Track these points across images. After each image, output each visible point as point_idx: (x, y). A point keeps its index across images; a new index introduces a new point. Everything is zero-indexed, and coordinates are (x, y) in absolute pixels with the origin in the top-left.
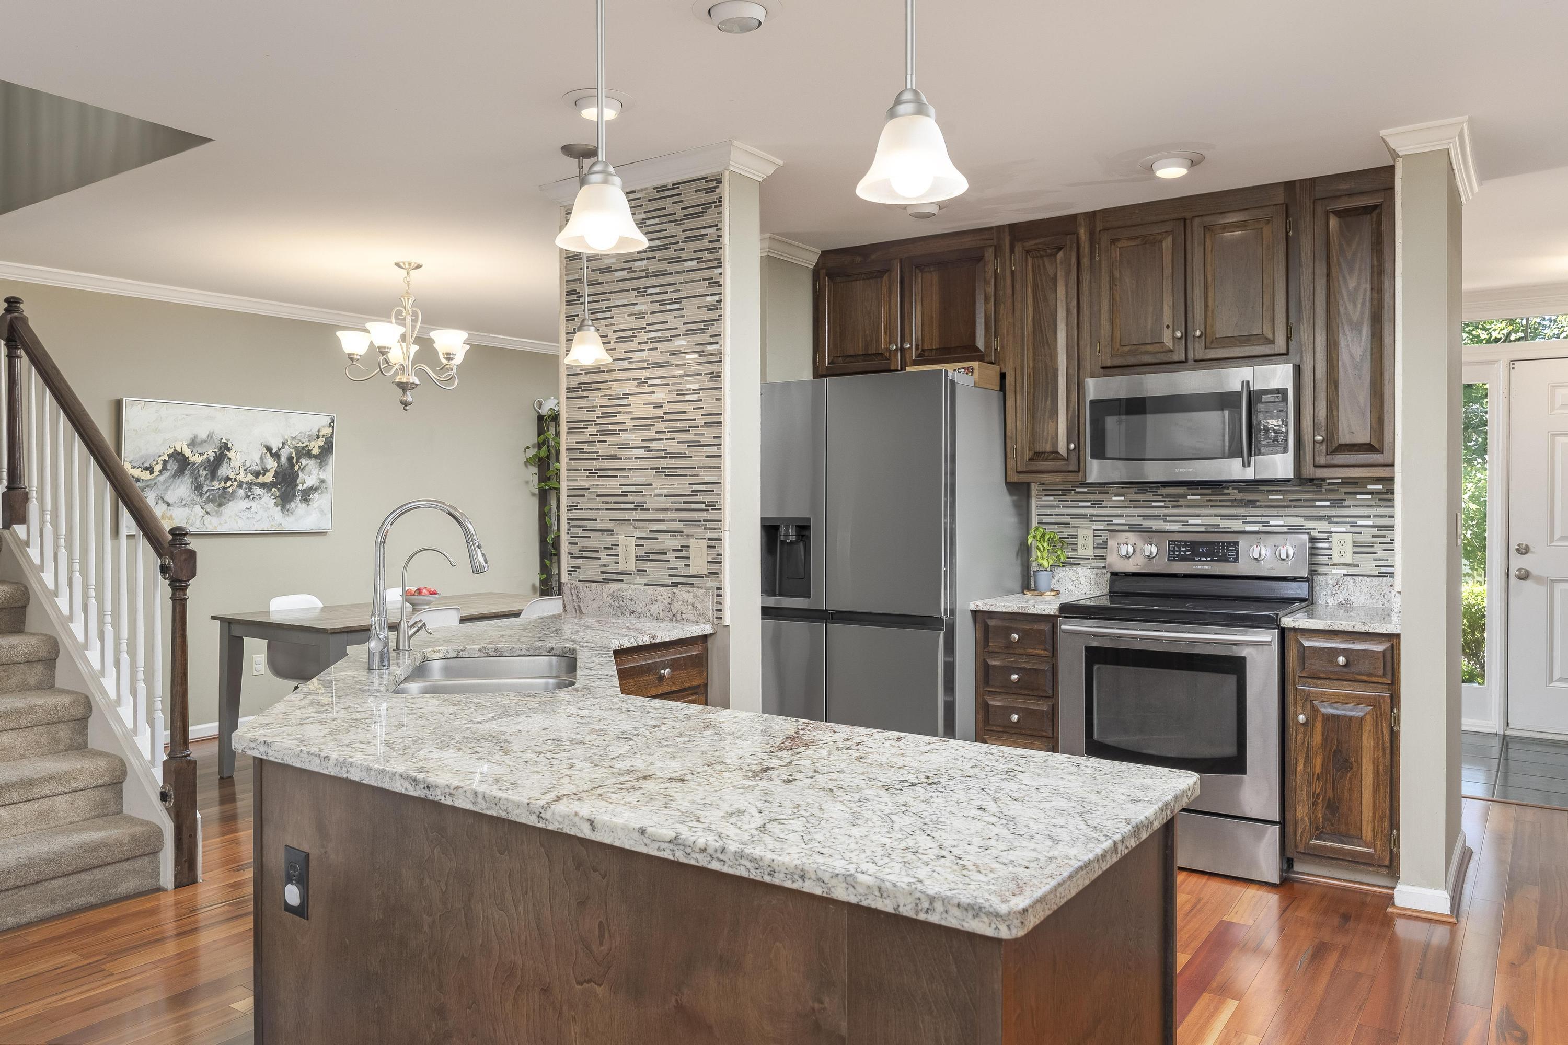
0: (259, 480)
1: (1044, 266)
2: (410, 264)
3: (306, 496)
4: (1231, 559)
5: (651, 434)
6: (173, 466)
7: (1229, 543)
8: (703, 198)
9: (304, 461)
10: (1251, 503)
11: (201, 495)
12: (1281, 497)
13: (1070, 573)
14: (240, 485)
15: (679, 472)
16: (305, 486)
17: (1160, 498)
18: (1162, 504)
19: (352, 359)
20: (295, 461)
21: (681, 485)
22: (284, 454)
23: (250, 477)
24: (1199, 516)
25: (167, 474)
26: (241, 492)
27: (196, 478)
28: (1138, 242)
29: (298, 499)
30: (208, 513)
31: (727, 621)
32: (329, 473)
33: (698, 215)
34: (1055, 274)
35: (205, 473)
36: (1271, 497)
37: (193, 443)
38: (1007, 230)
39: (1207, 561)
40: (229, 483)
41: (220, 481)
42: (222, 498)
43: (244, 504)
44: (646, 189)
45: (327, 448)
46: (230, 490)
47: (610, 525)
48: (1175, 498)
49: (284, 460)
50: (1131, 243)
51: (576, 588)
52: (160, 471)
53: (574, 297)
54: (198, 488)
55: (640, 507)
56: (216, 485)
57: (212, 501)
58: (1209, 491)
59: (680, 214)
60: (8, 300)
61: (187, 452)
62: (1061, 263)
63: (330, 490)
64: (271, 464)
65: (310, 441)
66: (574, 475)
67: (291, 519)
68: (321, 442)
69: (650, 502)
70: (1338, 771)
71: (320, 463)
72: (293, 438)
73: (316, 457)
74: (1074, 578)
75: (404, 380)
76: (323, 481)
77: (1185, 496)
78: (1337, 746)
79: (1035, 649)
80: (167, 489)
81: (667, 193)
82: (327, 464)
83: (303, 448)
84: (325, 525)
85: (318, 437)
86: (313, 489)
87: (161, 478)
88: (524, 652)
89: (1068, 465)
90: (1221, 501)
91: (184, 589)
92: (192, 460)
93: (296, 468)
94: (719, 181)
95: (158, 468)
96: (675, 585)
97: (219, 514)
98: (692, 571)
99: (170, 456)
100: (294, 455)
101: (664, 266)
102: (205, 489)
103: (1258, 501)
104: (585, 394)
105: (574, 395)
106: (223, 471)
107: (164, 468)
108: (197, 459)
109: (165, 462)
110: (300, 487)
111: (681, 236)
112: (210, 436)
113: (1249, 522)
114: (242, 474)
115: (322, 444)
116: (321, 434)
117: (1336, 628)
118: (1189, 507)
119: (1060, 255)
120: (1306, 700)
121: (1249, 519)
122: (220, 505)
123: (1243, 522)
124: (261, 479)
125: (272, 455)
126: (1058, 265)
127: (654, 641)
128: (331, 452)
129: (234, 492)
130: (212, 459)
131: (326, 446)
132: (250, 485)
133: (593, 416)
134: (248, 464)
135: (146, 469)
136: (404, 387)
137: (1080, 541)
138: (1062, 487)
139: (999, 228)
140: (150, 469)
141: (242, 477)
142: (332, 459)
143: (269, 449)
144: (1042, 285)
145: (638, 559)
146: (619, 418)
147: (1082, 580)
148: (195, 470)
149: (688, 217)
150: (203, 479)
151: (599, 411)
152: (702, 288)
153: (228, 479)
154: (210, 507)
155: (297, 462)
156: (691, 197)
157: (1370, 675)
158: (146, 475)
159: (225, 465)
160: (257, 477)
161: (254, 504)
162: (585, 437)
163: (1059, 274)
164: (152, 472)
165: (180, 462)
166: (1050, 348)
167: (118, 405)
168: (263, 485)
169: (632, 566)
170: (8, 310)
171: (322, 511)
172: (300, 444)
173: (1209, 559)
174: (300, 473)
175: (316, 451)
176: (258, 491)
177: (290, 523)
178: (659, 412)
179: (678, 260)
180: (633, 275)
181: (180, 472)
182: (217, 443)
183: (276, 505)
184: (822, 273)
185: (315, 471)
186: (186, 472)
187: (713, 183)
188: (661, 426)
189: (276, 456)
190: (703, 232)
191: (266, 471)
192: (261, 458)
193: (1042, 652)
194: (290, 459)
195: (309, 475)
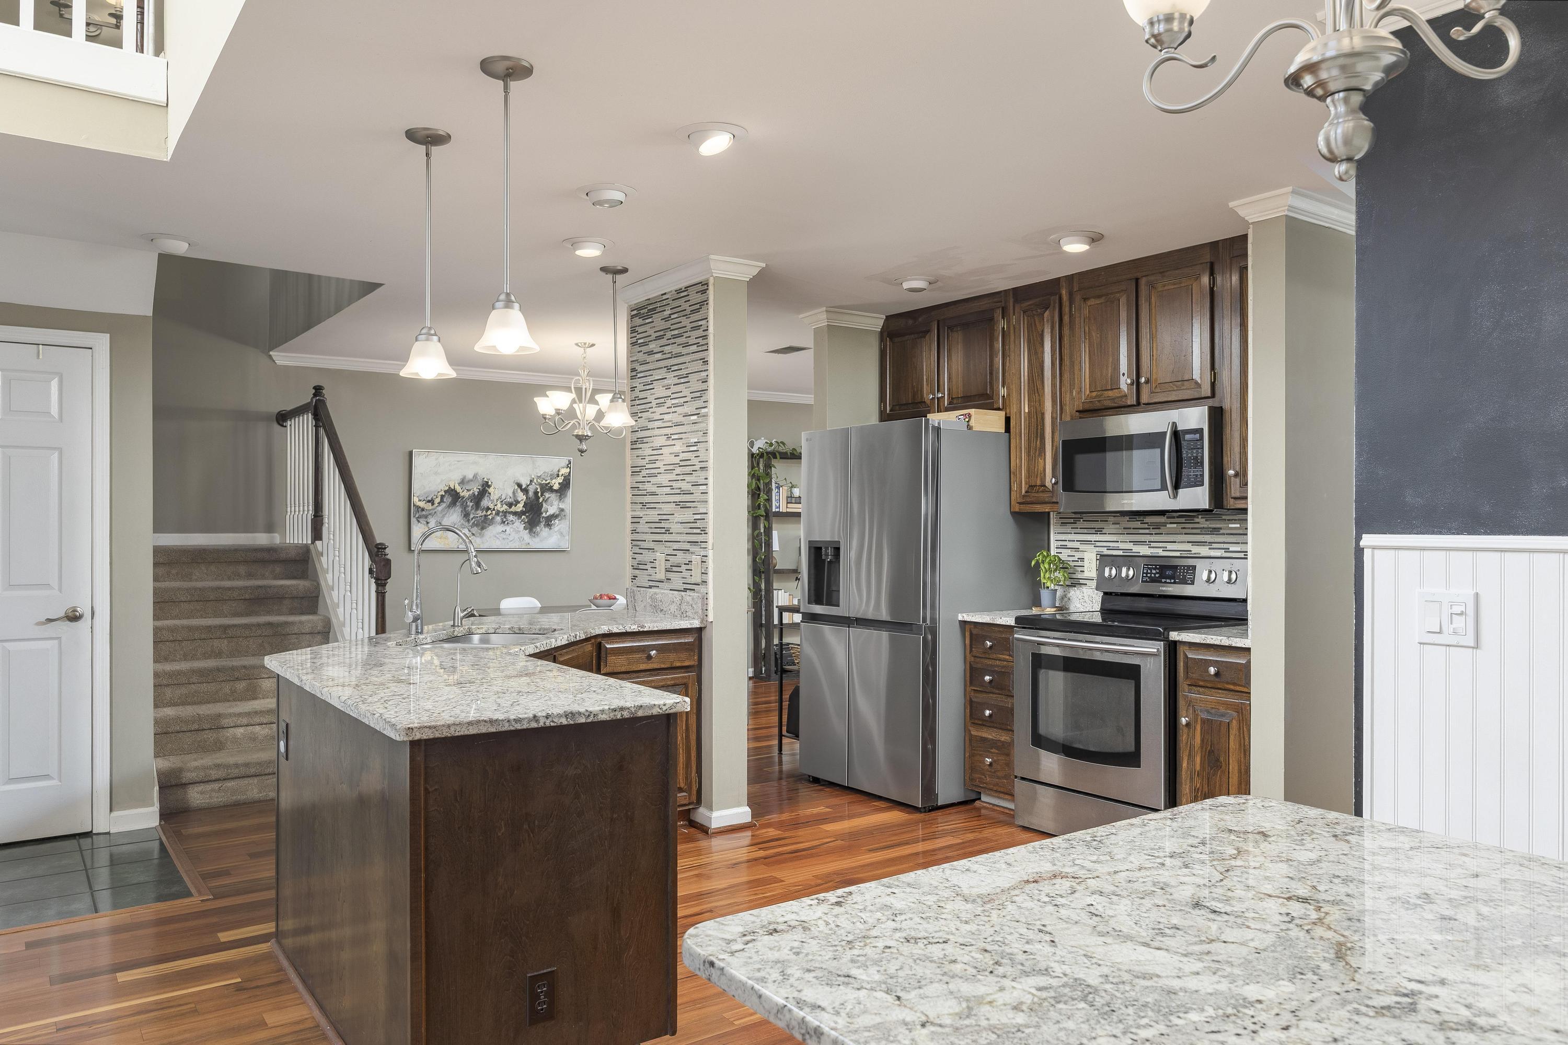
0: (511, 510)
1: (1035, 324)
2: (585, 344)
3: (549, 522)
4: (1189, 582)
5: (674, 477)
6: (448, 499)
7: (1189, 567)
8: (700, 298)
9: (547, 495)
10: (1215, 531)
11: (468, 521)
12: (1238, 526)
13: (1078, 592)
14: (498, 513)
15: (688, 505)
16: (548, 514)
17: (1146, 526)
18: (1147, 531)
19: (545, 418)
20: (539, 494)
21: (688, 515)
22: (531, 489)
23: (505, 507)
24: (1175, 542)
25: (444, 505)
26: (498, 519)
27: (465, 508)
28: (1102, 300)
29: (542, 525)
30: (473, 534)
31: (710, 619)
32: (567, 504)
33: (697, 310)
34: (1043, 331)
35: (471, 504)
36: (1230, 526)
37: (462, 482)
38: (1011, 293)
39: (1171, 583)
40: (489, 512)
41: (482, 510)
42: (484, 524)
43: (500, 528)
44: (671, 291)
45: (565, 485)
46: (490, 517)
47: (652, 545)
48: (1157, 526)
49: (531, 494)
50: (1098, 301)
51: (633, 592)
52: (439, 503)
53: (634, 373)
54: (466, 515)
55: (668, 531)
56: (480, 513)
57: (477, 525)
58: (1183, 520)
59: (689, 310)
60: (315, 388)
61: (458, 489)
62: (1048, 321)
63: (567, 517)
64: (521, 497)
65: (552, 479)
66: (635, 506)
67: (537, 540)
68: (560, 480)
69: (675, 528)
70: (1211, 769)
71: (560, 496)
72: (539, 477)
73: (556, 491)
74: (1080, 597)
75: (580, 433)
76: (562, 510)
77: (1164, 524)
78: (1211, 747)
79: (1003, 654)
80: (444, 516)
81: (682, 294)
82: (566, 496)
83: (547, 485)
84: (565, 544)
85: (558, 476)
86: (554, 516)
87: (440, 508)
88: (537, 632)
89: (1052, 497)
90: (1192, 528)
91: (385, 585)
92: (462, 494)
93: (541, 500)
94: (707, 284)
95: (437, 500)
96: (685, 590)
97: (481, 536)
98: (693, 580)
99: (445, 492)
100: (539, 490)
101: (680, 349)
102: (472, 516)
103: (1221, 528)
104: (640, 446)
105: (634, 446)
106: (485, 503)
107: (442, 501)
108: (466, 494)
109: (442, 497)
110: (544, 515)
111: (689, 326)
112: (475, 476)
113: (1214, 549)
114: (499, 505)
115: (561, 481)
116: (560, 474)
117: (1208, 642)
118: (1168, 534)
119: (1047, 314)
120: (1189, 705)
121: (1215, 546)
122: (483, 528)
123: (1210, 549)
124: (513, 509)
125: (522, 490)
126: (1045, 323)
127: (642, 630)
128: (569, 488)
129: (493, 518)
130: (476, 493)
131: (565, 482)
132: (505, 513)
133: (643, 463)
134: (503, 497)
135: (429, 501)
136: (581, 438)
137: (1086, 563)
138: (1074, 516)
139: (1006, 292)
140: (432, 502)
141: (499, 507)
142: (570, 493)
143: (520, 486)
144: (1034, 340)
145: (667, 571)
146: (658, 464)
147: (1086, 598)
148: (464, 502)
149: (693, 312)
150: (470, 508)
151: (647, 460)
152: (698, 366)
153: (488, 509)
154: (475, 530)
155: (542, 495)
156: (695, 298)
157: (1235, 684)
158: (429, 506)
159: (486, 498)
160: (510, 507)
161: (508, 528)
162: (640, 479)
163: (1046, 330)
164: (433, 504)
165: (453, 496)
166: (1039, 395)
167: (411, 453)
168: (515, 514)
169: (661, 575)
170: (315, 395)
171: (561, 534)
172: (544, 482)
173: (1172, 581)
174: (544, 505)
175: (556, 487)
176: (511, 517)
177: (536, 543)
178: (677, 460)
179: (686, 345)
180: (665, 356)
181: (453, 504)
182: (481, 482)
183: (525, 528)
184: (885, 334)
185: (556, 503)
186: (458, 504)
187: (703, 287)
188: (678, 470)
189: (525, 491)
190: (700, 323)
191: (518, 502)
192: (514, 493)
193: (1008, 657)
194: (536, 493)
195: (551, 508)
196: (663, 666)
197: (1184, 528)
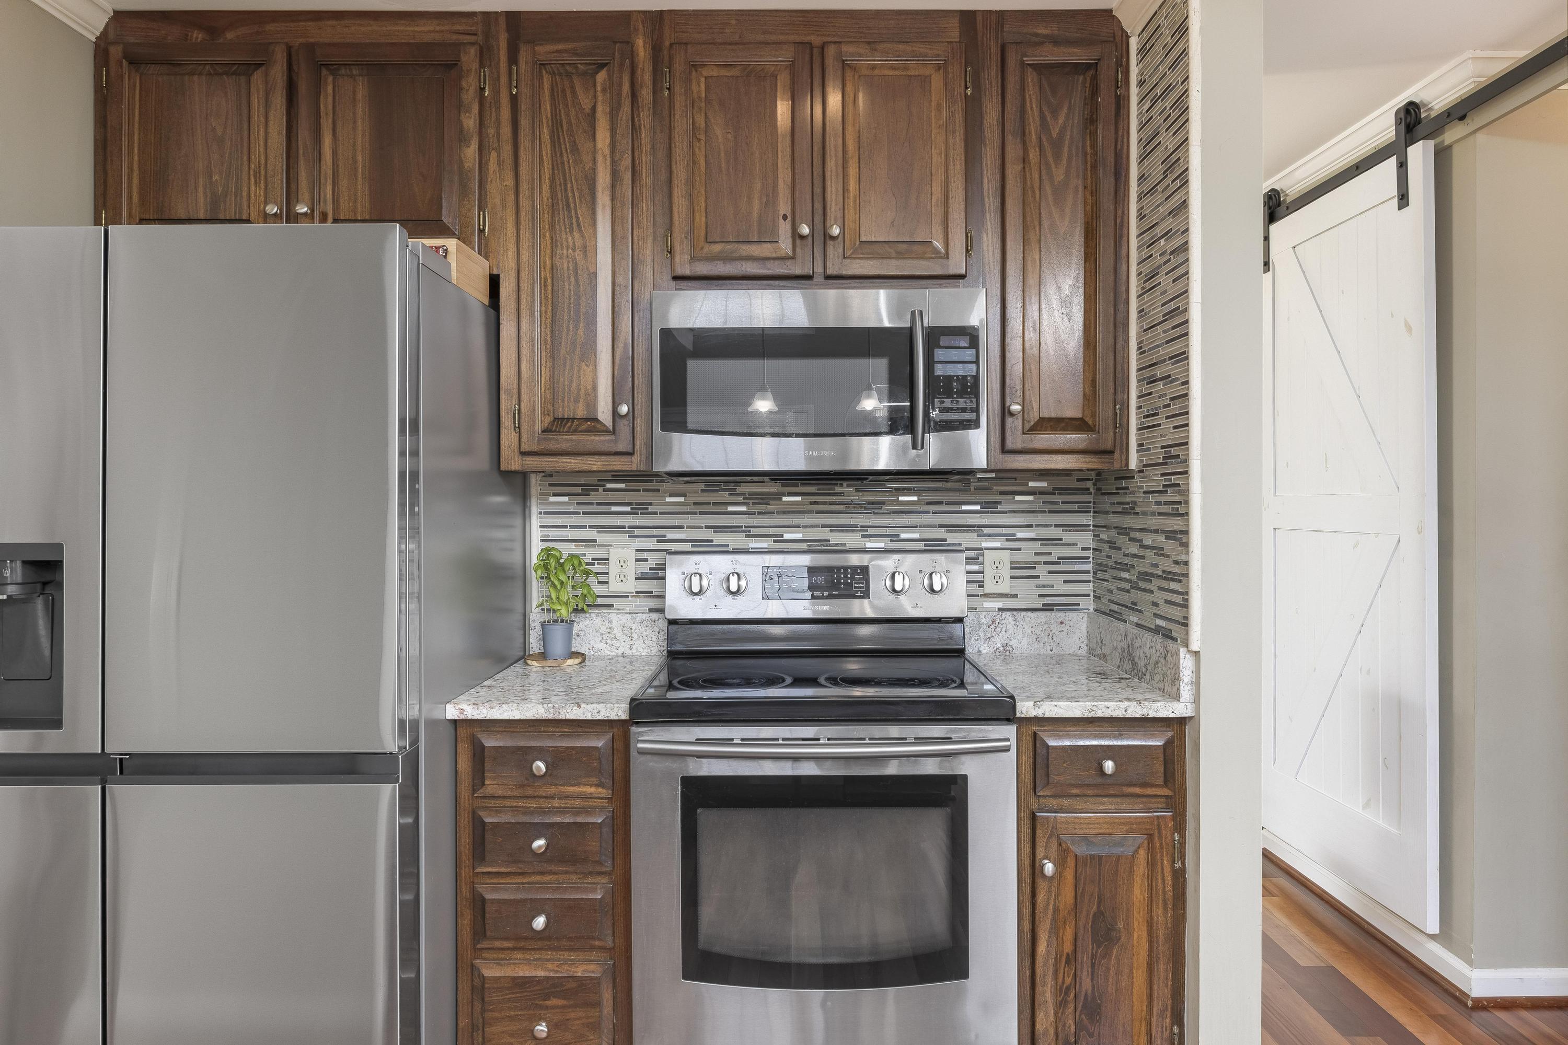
1: (574, 92)
4: (859, 594)
7: (855, 569)
10: (874, 507)
12: (915, 498)
13: (598, 621)
17: (740, 499)
18: (744, 508)
24: (799, 527)
28: (735, 72)
34: (594, 108)
36: (901, 498)
38: (502, 21)
39: (823, 597)
48: (763, 499)
50: (724, 72)
58: (813, 489)
62: (604, 90)
70: (1098, 946)
74: (604, 629)
77: (778, 497)
79: (579, 785)
89: (616, 442)
90: (831, 504)
103: (883, 503)
113: (871, 536)
117: (1100, 714)
118: (784, 513)
119: (601, 76)
120: (1050, 836)
121: (871, 531)
123: (863, 536)
126: (599, 94)
137: (613, 568)
138: (583, 481)
139: (488, 17)
144: (570, 124)
147: (617, 632)
157: (1144, 785)
163: (600, 108)
166: (583, 236)
173: (826, 594)
184: (116, 52)
193: (592, 790)
197: (816, 503)
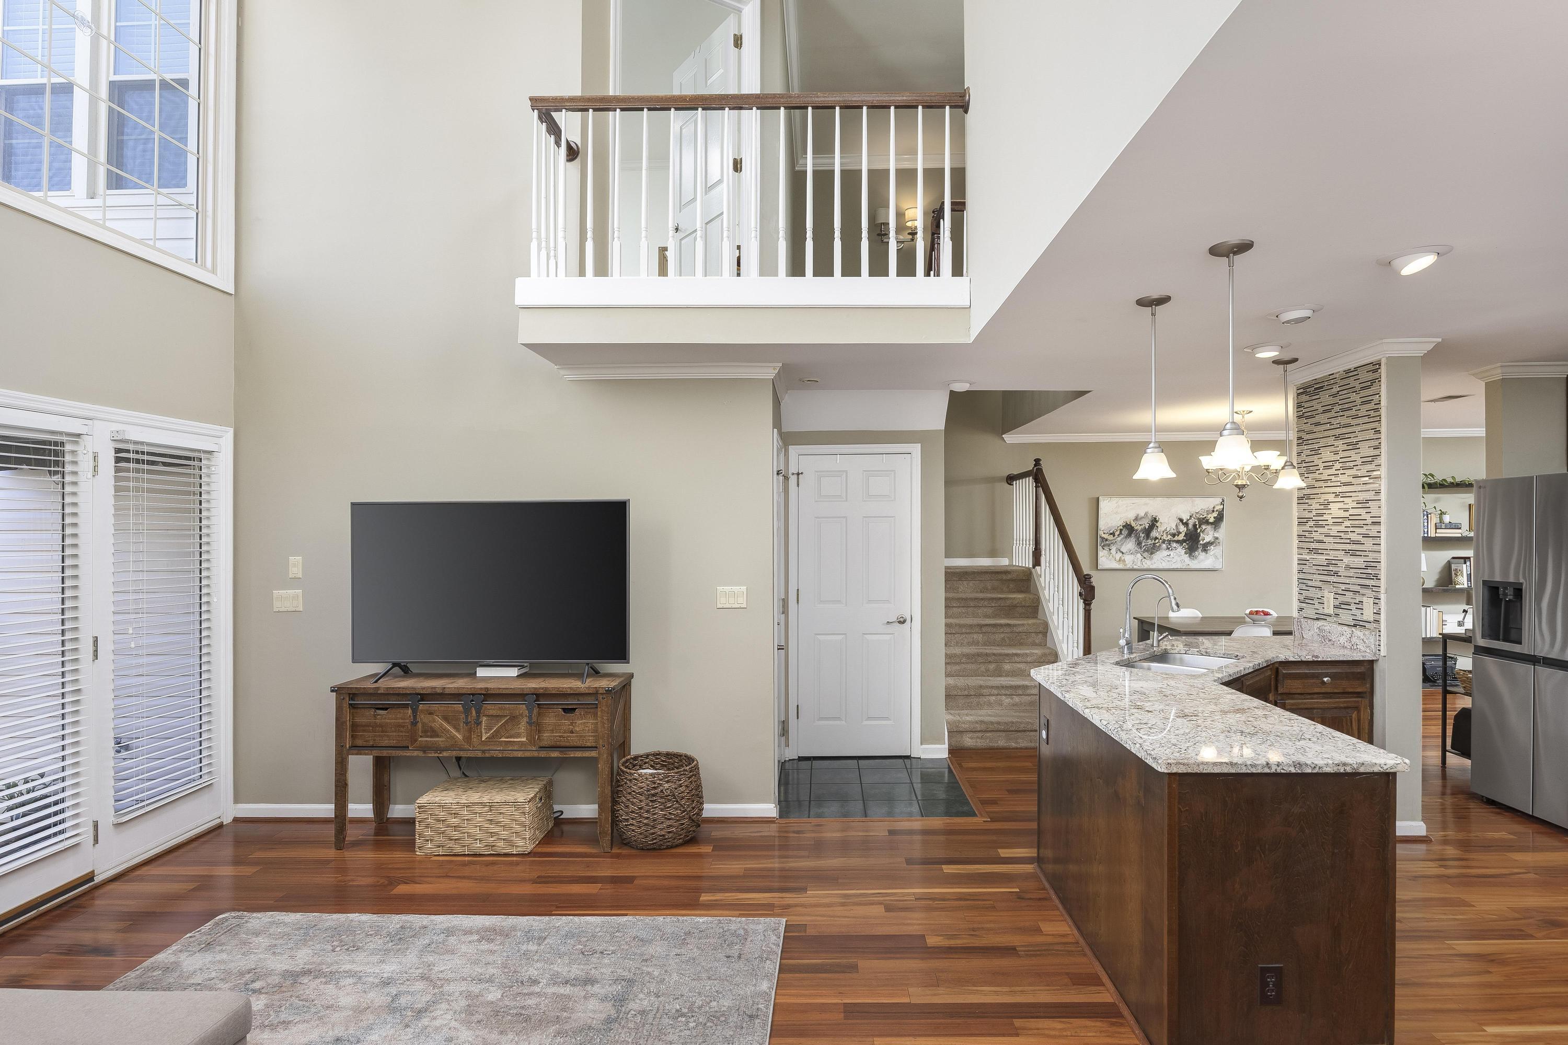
0: (1175, 539)
2: (1244, 412)
3: (1205, 548)
5: (1342, 528)
6: (1125, 532)
8: (1371, 376)
9: (1204, 527)
11: (1141, 548)
14: (1164, 542)
15: (1358, 553)
16: (1205, 541)
19: (1209, 472)
20: (1198, 526)
21: (1359, 562)
22: (1191, 523)
23: (1169, 537)
25: (1122, 536)
26: (1164, 546)
27: (1138, 538)
29: (1200, 550)
30: (1145, 558)
31: (1383, 653)
32: (1222, 533)
33: (1368, 387)
35: (1143, 535)
37: (1136, 519)
40: (1157, 541)
41: (1152, 540)
42: (1153, 550)
43: (1166, 553)
44: (1339, 372)
45: (1220, 518)
46: (1158, 545)
47: (1319, 584)
49: (1190, 526)
51: (1300, 622)
52: (1118, 535)
53: (1301, 441)
54: (1139, 544)
55: (1336, 574)
56: (1150, 542)
57: (1147, 551)
59: (1358, 387)
60: (1035, 460)
61: (1133, 524)
63: (1221, 544)
64: (1182, 529)
65: (1208, 514)
66: (1302, 551)
67: (1195, 562)
68: (1215, 514)
69: (1342, 572)
71: (1215, 528)
72: (1197, 513)
73: (1212, 524)
75: (1239, 483)
76: (1217, 538)
80: (1122, 545)
81: (1351, 374)
82: (1220, 527)
83: (1203, 519)
84: (1218, 566)
85: (1213, 511)
86: (1210, 543)
87: (1119, 539)
91: (1090, 604)
92: (1136, 528)
93: (1199, 531)
94: (1380, 365)
95: (1118, 533)
96: (1355, 626)
97: (1151, 559)
98: (1365, 618)
99: (1123, 526)
100: (1197, 523)
101: (1349, 421)
102: (1143, 544)
104: (1307, 501)
105: (1301, 501)
106: (1154, 534)
107: (1121, 533)
108: (1139, 528)
109: (1121, 530)
110: (1201, 542)
111: (1359, 401)
112: (1146, 514)
114: (1165, 536)
115: (1216, 515)
116: (1215, 509)
122: (1152, 554)
124: (1176, 538)
125: (1183, 524)
128: (1222, 521)
129: (1160, 545)
130: (1147, 527)
131: (1219, 517)
132: (1170, 542)
133: (1311, 515)
134: (1168, 529)
135: (1111, 534)
136: (1241, 487)
140: (1113, 534)
141: (1164, 537)
142: (1224, 525)
143: (1181, 520)
145: (1335, 607)
146: (1325, 517)
148: (1137, 534)
149: (1363, 389)
150: (1142, 538)
151: (1314, 513)
152: (1370, 434)
153: (1156, 538)
154: (1146, 554)
155: (1199, 527)
156: (1365, 376)
158: (1111, 537)
159: (1154, 530)
160: (1174, 537)
161: (1172, 553)
162: (1307, 528)
164: (1114, 536)
165: (1129, 529)
167: (1098, 498)
168: (1177, 542)
169: (1331, 611)
170: (1035, 465)
171: (1216, 557)
172: (1201, 516)
174: (1201, 534)
175: (1212, 520)
176: (1174, 545)
177: (1194, 564)
178: (1346, 514)
179: (1356, 417)
180: (1332, 427)
181: (1129, 535)
182: (1150, 518)
183: (1186, 553)
185: (1211, 533)
186: (1133, 535)
187: (1375, 367)
188: (1348, 523)
189: (1186, 524)
190: (1370, 398)
191: (1179, 533)
192: (1176, 525)
194: (1195, 525)
195: (1207, 535)
196: (1336, 691)
